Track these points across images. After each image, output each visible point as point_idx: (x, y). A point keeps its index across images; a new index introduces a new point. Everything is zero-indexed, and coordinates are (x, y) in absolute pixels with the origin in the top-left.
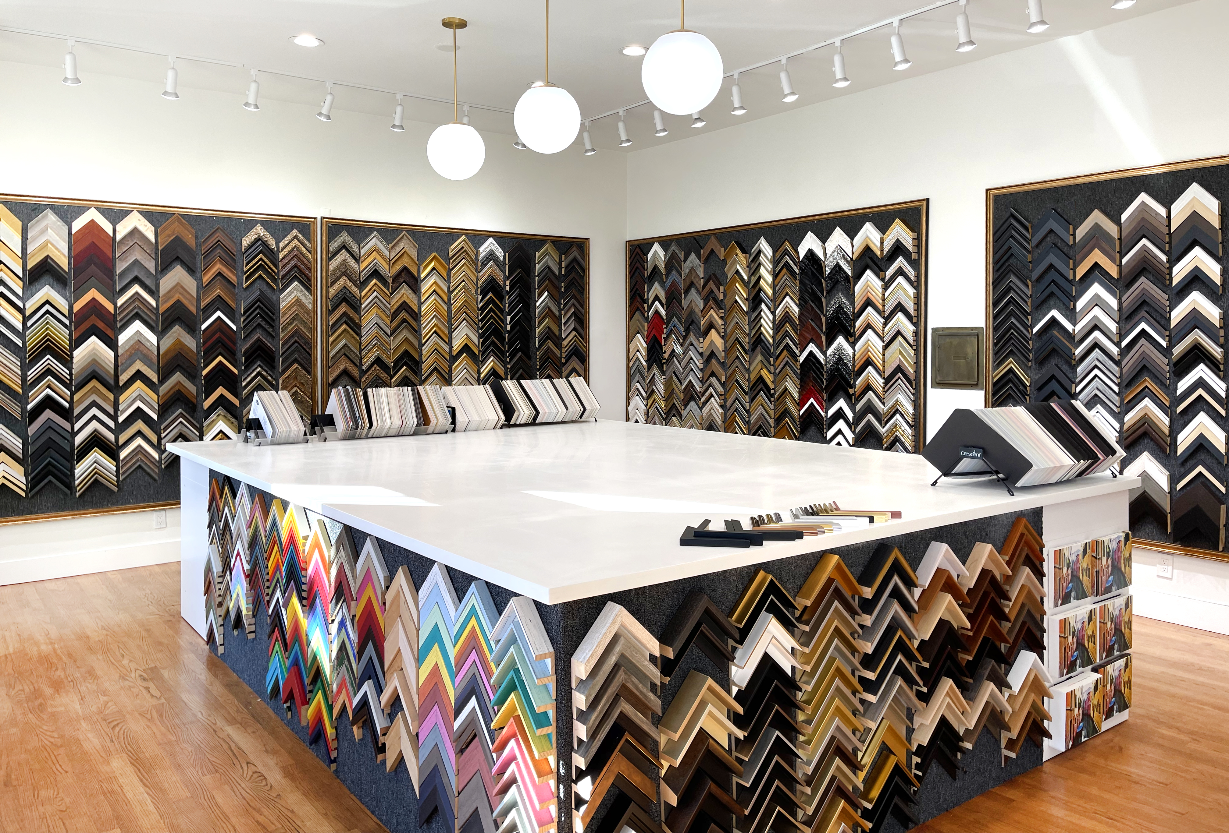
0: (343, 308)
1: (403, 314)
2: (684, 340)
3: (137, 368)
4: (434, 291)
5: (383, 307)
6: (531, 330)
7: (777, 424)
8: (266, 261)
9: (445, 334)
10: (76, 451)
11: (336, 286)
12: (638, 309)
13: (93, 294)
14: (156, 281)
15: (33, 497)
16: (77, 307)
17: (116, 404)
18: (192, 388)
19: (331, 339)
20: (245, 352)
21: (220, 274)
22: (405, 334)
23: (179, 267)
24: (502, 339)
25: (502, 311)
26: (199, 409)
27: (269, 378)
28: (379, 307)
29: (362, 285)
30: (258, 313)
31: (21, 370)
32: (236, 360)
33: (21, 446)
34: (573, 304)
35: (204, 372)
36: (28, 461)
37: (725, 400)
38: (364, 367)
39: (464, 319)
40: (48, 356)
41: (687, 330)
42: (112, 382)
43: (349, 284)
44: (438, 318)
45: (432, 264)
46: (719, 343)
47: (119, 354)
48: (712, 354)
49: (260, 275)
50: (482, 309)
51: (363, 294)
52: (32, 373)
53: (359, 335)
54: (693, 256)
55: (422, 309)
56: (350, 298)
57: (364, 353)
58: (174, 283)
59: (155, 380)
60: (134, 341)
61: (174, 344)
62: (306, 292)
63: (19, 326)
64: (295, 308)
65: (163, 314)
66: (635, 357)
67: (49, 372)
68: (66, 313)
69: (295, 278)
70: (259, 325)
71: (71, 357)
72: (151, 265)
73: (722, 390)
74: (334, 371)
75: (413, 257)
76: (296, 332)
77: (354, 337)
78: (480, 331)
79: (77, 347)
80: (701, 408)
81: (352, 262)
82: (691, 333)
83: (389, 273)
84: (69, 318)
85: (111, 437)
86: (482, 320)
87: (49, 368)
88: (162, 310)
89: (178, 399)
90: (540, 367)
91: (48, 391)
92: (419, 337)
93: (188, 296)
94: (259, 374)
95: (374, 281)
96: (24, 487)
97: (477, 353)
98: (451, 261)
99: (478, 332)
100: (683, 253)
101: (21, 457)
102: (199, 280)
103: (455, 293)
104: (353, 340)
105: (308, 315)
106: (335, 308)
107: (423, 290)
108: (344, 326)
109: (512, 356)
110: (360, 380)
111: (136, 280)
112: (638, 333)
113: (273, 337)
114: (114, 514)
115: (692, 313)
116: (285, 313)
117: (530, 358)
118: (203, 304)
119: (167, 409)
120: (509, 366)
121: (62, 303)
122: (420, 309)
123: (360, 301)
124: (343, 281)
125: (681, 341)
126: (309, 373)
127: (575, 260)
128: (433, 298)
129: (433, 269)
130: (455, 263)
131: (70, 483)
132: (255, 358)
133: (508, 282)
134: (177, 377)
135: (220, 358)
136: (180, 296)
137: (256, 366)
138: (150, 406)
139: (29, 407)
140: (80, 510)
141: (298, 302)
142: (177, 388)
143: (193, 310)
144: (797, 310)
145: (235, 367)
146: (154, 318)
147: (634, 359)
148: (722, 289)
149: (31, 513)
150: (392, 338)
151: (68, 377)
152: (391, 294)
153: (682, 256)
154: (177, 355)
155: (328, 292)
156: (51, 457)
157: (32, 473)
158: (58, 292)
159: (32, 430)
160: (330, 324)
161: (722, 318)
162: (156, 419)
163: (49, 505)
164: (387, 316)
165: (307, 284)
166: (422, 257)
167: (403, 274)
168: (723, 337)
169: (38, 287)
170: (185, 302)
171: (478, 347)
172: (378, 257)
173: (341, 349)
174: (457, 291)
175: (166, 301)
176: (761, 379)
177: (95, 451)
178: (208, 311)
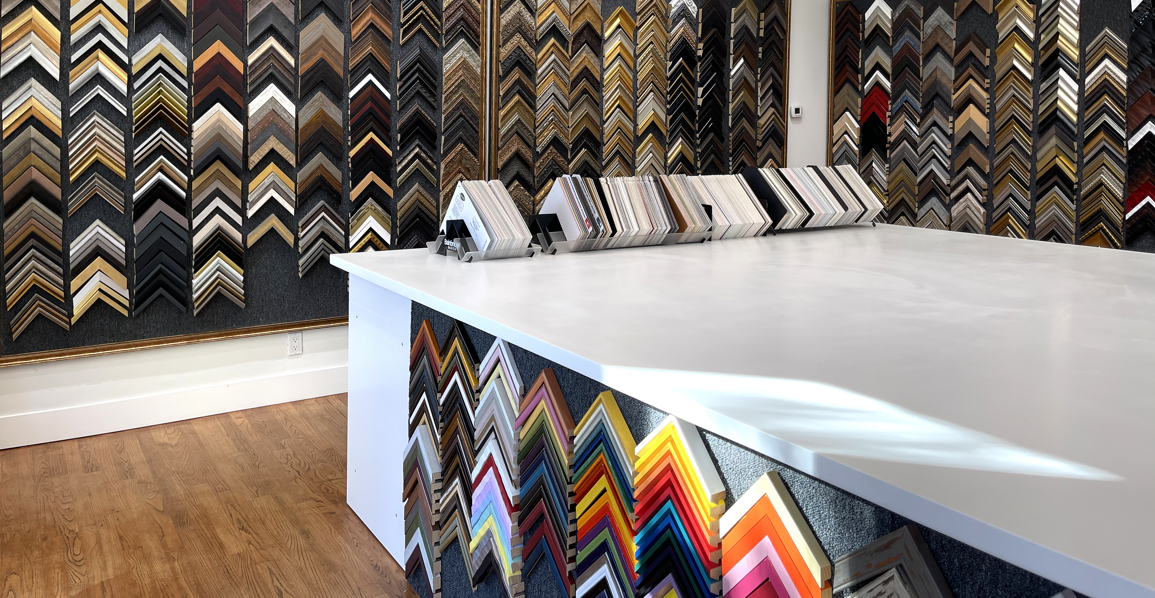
0: (516, 74)
1: (583, 83)
2: (922, 119)
3: (271, 147)
4: (619, 55)
5: (561, 73)
6: (724, 105)
7: (1083, 230)
8: (428, 10)
9: (630, 109)
10: (194, 256)
11: (509, 46)
12: (847, 80)
13: (218, 47)
14: (296, 32)
15: (138, 316)
16: (198, 64)
17: (244, 193)
18: (336, 173)
19: (502, 113)
20: (400, 130)
21: (372, 26)
22: (585, 109)
23: (323, 15)
24: (691, 115)
25: (693, 81)
26: (344, 201)
27: (429, 161)
28: (556, 74)
29: (538, 45)
30: (417, 78)
31: (125, 148)
32: (390, 138)
33: (124, 249)
34: (772, 74)
35: (352, 153)
36: (132, 269)
37: (990, 197)
38: (539, 150)
39: (651, 91)
40: (161, 129)
41: (927, 108)
42: (240, 165)
43: (524, 43)
44: (622, 88)
45: (618, 21)
46: (982, 122)
47: (250, 128)
48: (970, 137)
49: (420, 29)
50: (672, 78)
51: (539, 56)
52: (140, 151)
53: (533, 107)
54: (940, 12)
55: (605, 77)
56: (525, 61)
57: (538, 131)
58: (317, 37)
59: (293, 162)
60: (268, 111)
61: (317, 116)
62: (473, 52)
63: (123, 88)
64: (461, 72)
65: (303, 77)
66: (842, 140)
67: (161, 150)
68: (184, 72)
69: (462, 34)
70: (418, 92)
71: (190, 131)
72: (289, 12)
73: (985, 184)
74: (504, 153)
75: (596, 10)
76: (461, 103)
77: (528, 111)
78: (668, 106)
79: (197, 117)
80: (948, 207)
81: (527, 15)
82: (935, 110)
83: (569, 30)
84: (188, 78)
85: (238, 236)
86: (670, 93)
87: (161, 145)
88: (301, 71)
89: (320, 188)
90: (734, 152)
91: (160, 175)
92: (599, 112)
93: (333, 54)
94: (417, 156)
95: (552, 40)
96: (127, 304)
97: (664, 132)
98: (639, 17)
99: (665, 106)
100: (922, 8)
101: (124, 262)
102: (348, 33)
103: (641, 57)
104: (526, 114)
105: (475, 82)
106: (507, 73)
107: (607, 53)
108: (517, 97)
109: (703, 137)
110: (534, 166)
111: (271, 31)
112: (847, 110)
113: (434, 109)
114: (240, 338)
115: (935, 83)
116: (449, 79)
117: (722, 140)
118: (351, 65)
119: (306, 200)
120: (699, 150)
121: (179, 59)
122: (602, 78)
123: (535, 65)
124: (517, 39)
125: (918, 120)
126: (475, 154)
127: (775, 19)
128: (617, 64)
129: (619, 27)
130: (643, 20)
131: (187, 297)
132: (413, 136)
133: (701, 45)
134: (319, 159)
135: (371, 135)
136: (325, 54)
137: (414, 146)
138: (285, 196)
139: (135, 196)
140: (198, 332)
141: (464, 65)
142: (318, 173)
143: (340, 71)
144: (1124, 77)
145: (388, 146)
146: (292, 81)
147: (840, 142)
148: (988, 51)
149: (136, 337)
150: (571, 113)
151: (186, 158)
152: (571, 58)
153: (920, 12)
154: (319, 130)
155: (498, 53)
156: (162, 264)
157: (137, 284)
158: (174, 44)
159: (138, 228)
160: (501, 94)
161: (986, 90)
162: (293, 213)
163: (158, 326)
164: (565, 85)
165: (475, 44)
166: (606, 12)
167: (585, 32)
168: (987, 115)
169: (148, 36)
170: (330, 60)
171: (666, 125)
172: (558, 10)
173: (512, 127)
174: (644, 55)
175: (307, 60)
176: (1056, 170)
177: (218, 256)
178: (357, 74)
